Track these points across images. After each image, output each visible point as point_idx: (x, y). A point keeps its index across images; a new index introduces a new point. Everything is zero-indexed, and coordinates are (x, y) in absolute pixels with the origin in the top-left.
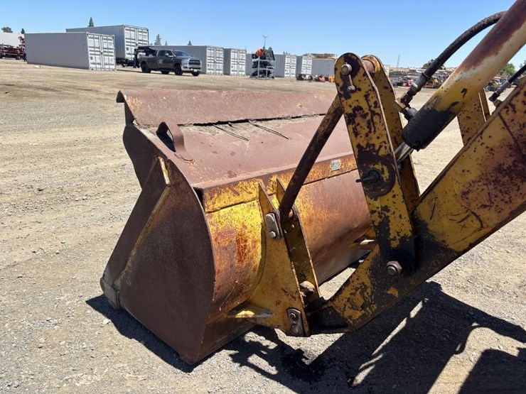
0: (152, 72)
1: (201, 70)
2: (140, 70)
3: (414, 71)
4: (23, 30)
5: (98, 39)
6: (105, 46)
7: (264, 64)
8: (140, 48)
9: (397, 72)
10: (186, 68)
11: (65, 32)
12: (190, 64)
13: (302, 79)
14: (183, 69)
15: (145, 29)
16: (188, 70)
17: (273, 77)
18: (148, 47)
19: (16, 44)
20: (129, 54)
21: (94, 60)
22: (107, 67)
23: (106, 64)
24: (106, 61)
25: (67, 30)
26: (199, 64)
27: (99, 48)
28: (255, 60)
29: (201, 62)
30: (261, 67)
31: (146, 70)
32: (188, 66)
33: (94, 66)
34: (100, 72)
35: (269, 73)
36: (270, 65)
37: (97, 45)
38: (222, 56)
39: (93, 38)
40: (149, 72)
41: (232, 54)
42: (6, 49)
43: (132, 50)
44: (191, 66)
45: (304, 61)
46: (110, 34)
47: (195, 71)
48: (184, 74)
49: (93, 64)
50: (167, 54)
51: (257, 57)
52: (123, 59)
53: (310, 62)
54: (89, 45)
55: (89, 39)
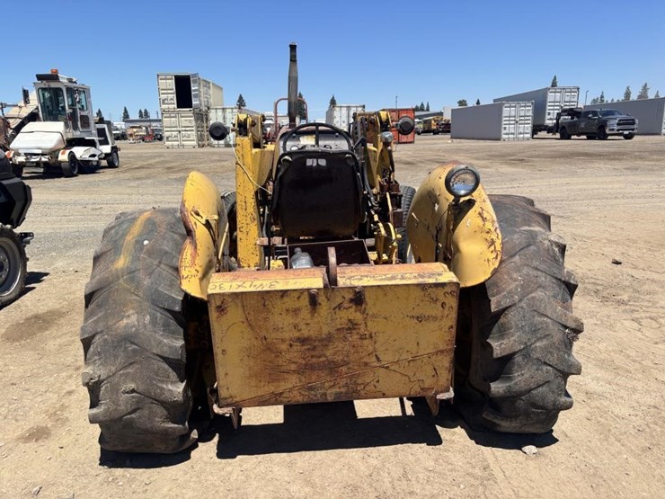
0: (573, 137)
1: (635, 131)
2: (558, 136)
5: (515, 107)
6: (522, 114)
8: (564, 111)
10: (613, 130)
12: (618, 124)
14: (607, 131)
15: (574, 88)
16: (615, 132)
18: (572, 109)
20: (550, 119)
21: (508, 129)
22: (521, 136)
23: (521, 133)
24: (521, 130)
26: (634, 123)
27: (514, 117)
29: (637, 121)
31: (566, 136)
32: (616, 128)
33: (507, 136)
34: (513, 143)
37: (513, 114)
39: (510, 107)
40: (569, 138)
43: (554, 114)
44: (620, 127)
46: (529, 100)
47: (626, 132)
48: (609, 138)
49: (506, 134)
50: (590, 116)
52: (543, 125)
54: (504, 115)
55: (505, 109)
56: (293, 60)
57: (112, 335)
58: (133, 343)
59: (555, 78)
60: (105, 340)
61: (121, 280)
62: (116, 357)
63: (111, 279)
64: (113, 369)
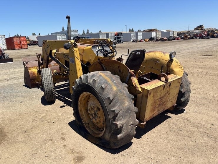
3: (189, 32)
4: (39, 33)
5: (61, 36)
6: (63, 38)
7: (119, 38)
8: (75, 37)
9: (183, 33)
11: (51, 35)
13: (134, 42)
15: (77, 30)
17: (122, 42)
18: (77, 37)
19: (36, 40)
25: (51, 34)
28: (115, 37)
30: (118, 39)
35: (121, 41)
36: (121, 38)
37: (60, 38)
38: (106, 36)
39: (59, 36)
41: (109, 35)
42: (32, 42)
43: (73, 38)
45: (139, 34)
46: (64, 34)
51: (115, 36)
53: (141, 34)
54: (58, 38)
55: (58, 36)
56: (69, 22)
57: (124, 109)
58: (130, 110)
59: (63, 27)
60: (123, 111)
61: (118, 93)
62: (127, 115)
63: (116, 93)
64: (127, 119)
